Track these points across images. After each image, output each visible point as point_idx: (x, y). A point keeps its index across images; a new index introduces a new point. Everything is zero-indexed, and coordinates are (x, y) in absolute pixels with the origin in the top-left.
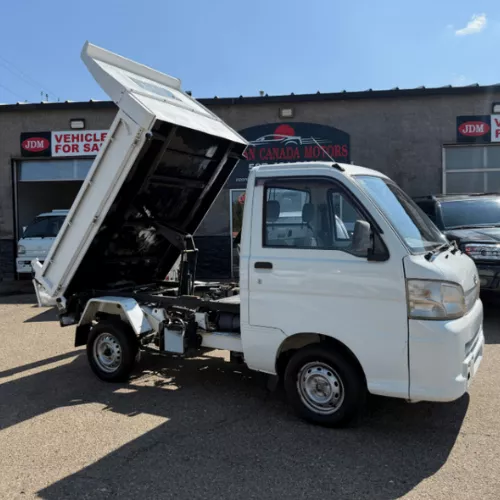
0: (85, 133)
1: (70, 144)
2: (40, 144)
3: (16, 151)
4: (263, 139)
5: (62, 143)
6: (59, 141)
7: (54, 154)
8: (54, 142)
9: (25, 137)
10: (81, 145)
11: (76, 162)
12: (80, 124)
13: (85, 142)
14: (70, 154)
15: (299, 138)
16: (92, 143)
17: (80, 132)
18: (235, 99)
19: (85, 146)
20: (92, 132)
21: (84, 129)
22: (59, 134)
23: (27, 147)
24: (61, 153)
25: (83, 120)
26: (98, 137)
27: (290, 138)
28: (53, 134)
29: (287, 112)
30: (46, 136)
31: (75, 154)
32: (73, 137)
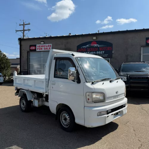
0: (44, 45)
1: (41, 48)
2: (34, 48)
3: (29, 50)
4: (88, 46)
5: (39, 48)
6: (38, 47)
7: (37, 50)
8: (37, 47)
9: (31, 46)
10: (43, 48)
11: (42, 52)
12: (43, 43)
13: (44, 47)
14: (41, 50)
15: (98, 45)
16: (46, 48)
17: (43, 45)
18: (81, 35)
19: (44, 48)
20: (46, 45)
21: (44, 44)
22: (38, 45)
23: (31, 49)
24: (38, 50)
25: (44, 42)
26: (47, 46)
27: (96, 45)
28: (37, 45)
29: (95, 38)
30: (35, 46)
31: (42, 50)
32: (41, 46)
